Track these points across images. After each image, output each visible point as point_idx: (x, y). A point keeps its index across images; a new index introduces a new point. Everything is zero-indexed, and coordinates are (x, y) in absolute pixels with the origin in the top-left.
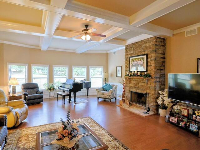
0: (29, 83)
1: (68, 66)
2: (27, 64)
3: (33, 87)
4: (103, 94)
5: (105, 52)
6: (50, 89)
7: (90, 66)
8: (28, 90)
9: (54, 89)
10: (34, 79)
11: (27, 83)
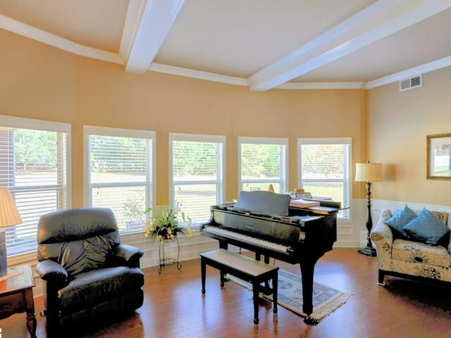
0: (76, 207)
1: (224, 138)
2: (68, 126)
3: (95, 227)
4: (419, 260)
5: (357, 86)
6: (164, 233)
7: (299, 140)
8: (71, 244)
9: (176, 231)
10: (94, 190)
11: (65, 208)
